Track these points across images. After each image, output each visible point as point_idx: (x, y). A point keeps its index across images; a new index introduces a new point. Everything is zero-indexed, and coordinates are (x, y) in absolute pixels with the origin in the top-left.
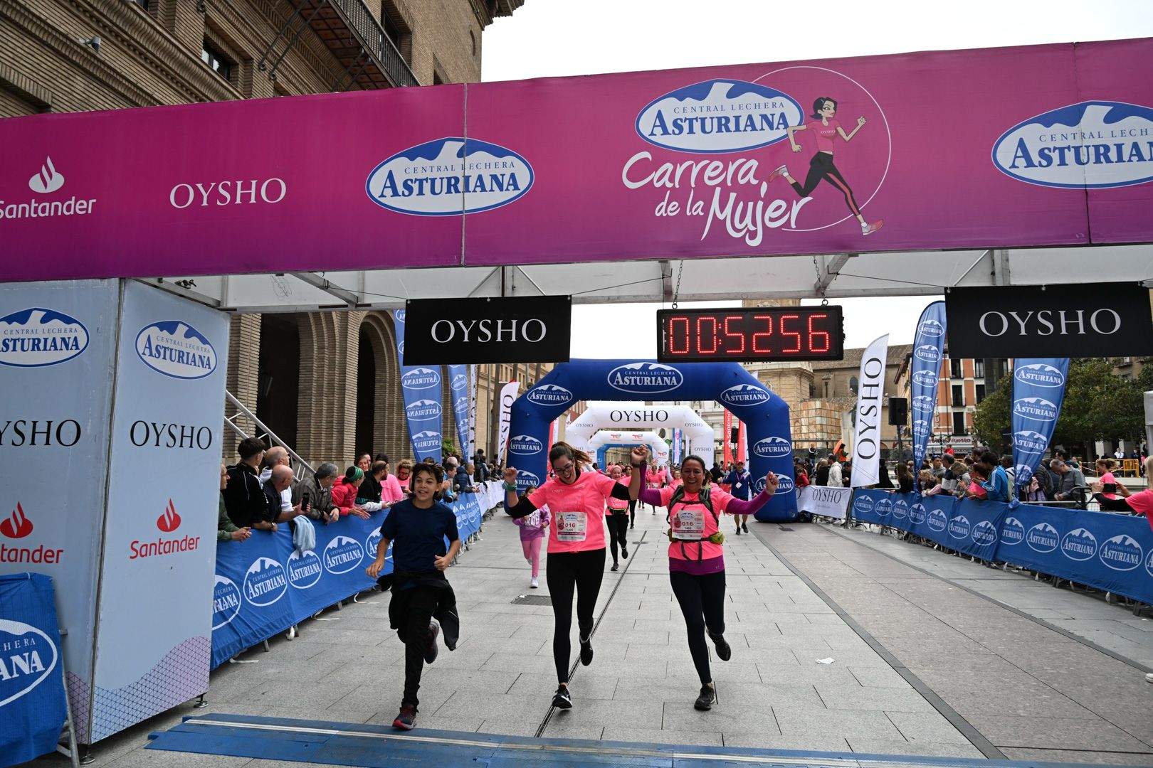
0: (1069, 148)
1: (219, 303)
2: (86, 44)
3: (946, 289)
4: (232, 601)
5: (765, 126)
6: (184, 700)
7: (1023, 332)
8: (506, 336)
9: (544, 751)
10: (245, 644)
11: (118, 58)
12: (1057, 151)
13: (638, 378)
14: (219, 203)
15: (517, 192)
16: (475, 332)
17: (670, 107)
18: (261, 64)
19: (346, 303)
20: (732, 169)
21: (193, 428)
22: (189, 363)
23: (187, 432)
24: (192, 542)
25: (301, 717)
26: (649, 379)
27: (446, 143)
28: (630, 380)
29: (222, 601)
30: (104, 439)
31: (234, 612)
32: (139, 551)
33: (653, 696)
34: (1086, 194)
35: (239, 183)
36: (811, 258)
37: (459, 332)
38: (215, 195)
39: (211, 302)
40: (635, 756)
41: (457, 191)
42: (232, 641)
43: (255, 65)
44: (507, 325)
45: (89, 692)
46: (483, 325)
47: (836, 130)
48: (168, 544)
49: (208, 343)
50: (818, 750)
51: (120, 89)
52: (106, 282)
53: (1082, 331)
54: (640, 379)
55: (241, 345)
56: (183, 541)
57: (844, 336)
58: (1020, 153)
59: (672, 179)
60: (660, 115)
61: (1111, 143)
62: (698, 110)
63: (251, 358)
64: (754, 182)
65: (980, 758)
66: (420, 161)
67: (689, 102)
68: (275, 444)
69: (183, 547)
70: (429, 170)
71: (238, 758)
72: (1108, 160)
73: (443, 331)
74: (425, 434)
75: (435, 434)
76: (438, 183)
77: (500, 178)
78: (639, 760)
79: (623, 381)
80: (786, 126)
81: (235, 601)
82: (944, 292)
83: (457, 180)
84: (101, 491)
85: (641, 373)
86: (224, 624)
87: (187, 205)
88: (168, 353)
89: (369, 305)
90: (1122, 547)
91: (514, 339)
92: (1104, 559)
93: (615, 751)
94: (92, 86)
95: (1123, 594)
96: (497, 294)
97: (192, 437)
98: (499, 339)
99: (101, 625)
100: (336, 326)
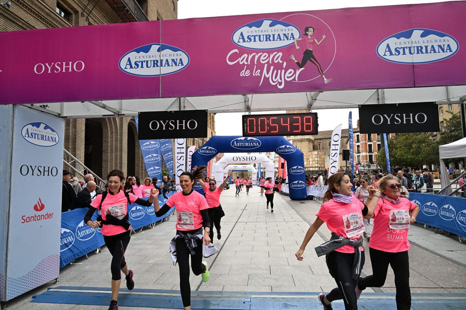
0: (407, 47)
1: (59, 114)
2: (4, 4)
3: (359, 105)
4: (70, 239)
5: (285, 38)
6: (48, 281)
7: (389, 123)
8: (181, 127)
9: (198, 297)
10: (76, 257)
11: (18, 10)
12: (402, 49)
13: (243, 143)
14: (55, 72)
15: (183, 66)
16: (168, 126)
17: (246, 30)
18: (82, 14)
19: (114, 114)
20: (271, 56)
21: (49, 167)
22: (47, 140)
23: (46, 169)
24: (50, 215)
25: (99, 286)
26: (247, 143)
27: (153, 46)
28: (240, 144)
29: (66, 239)
30: (8, 173)
31: (72, 244)
32: (26, 220)
33: (245, 272)
34: (413, 66)
35: (64, 63)
36: (305, 93)
37: (161, 125)
38: (53, 68)
39: (56, 114)
40: (236, 297)
41: (157, 66)
42: (71, 255)
43: (80, 14)
44: (181, 122)
45: (5, 280)
46: (172, 122)
47: (314, 40)
48: (39, 217)
49: (55, 131)
50: (309, 292)
51: (20, 24)
52: (7, 106)
53: (412, 122)
54: (244, 144)
55: (77, 132)
56: (46, 215)
57: (318, 125)
58: (387, 50)
59: (247, 61)
60: (242, 34)
61: (423, 45)
62: (258, 32)
63: (81, 137)
64: (281, 62)
65: (372, 292)
66: (142, 53)
67: (254, 28)
68: (89, 173)
69: (46, 218)
70: (145, 57)
71: (70, 305)
72: (422, 53)
73: (154, 125)
74: (154, 168)
75: (158, 168)
76: (149, 63)
77: (176, 60)
78: (237, 299)
79: (237, 145)
80: (294, 39)
81: (72, 239)
82: (358, 107)
83: (157, 61)
84: (8, 195)
85: (244, 141)
86: (67, 248)
87: (41, 73)
88: (36, 136)
89: (124, 115)
90: (431, 207)
91: (184, 128)
92: (424, 211)
93: (227, 295)
94: (8, 23)
95: (431, 225)
96: (178, 110)
97: (48, 171)
98: (178, 128)
99: (9, 252)
100: (117, 124)
